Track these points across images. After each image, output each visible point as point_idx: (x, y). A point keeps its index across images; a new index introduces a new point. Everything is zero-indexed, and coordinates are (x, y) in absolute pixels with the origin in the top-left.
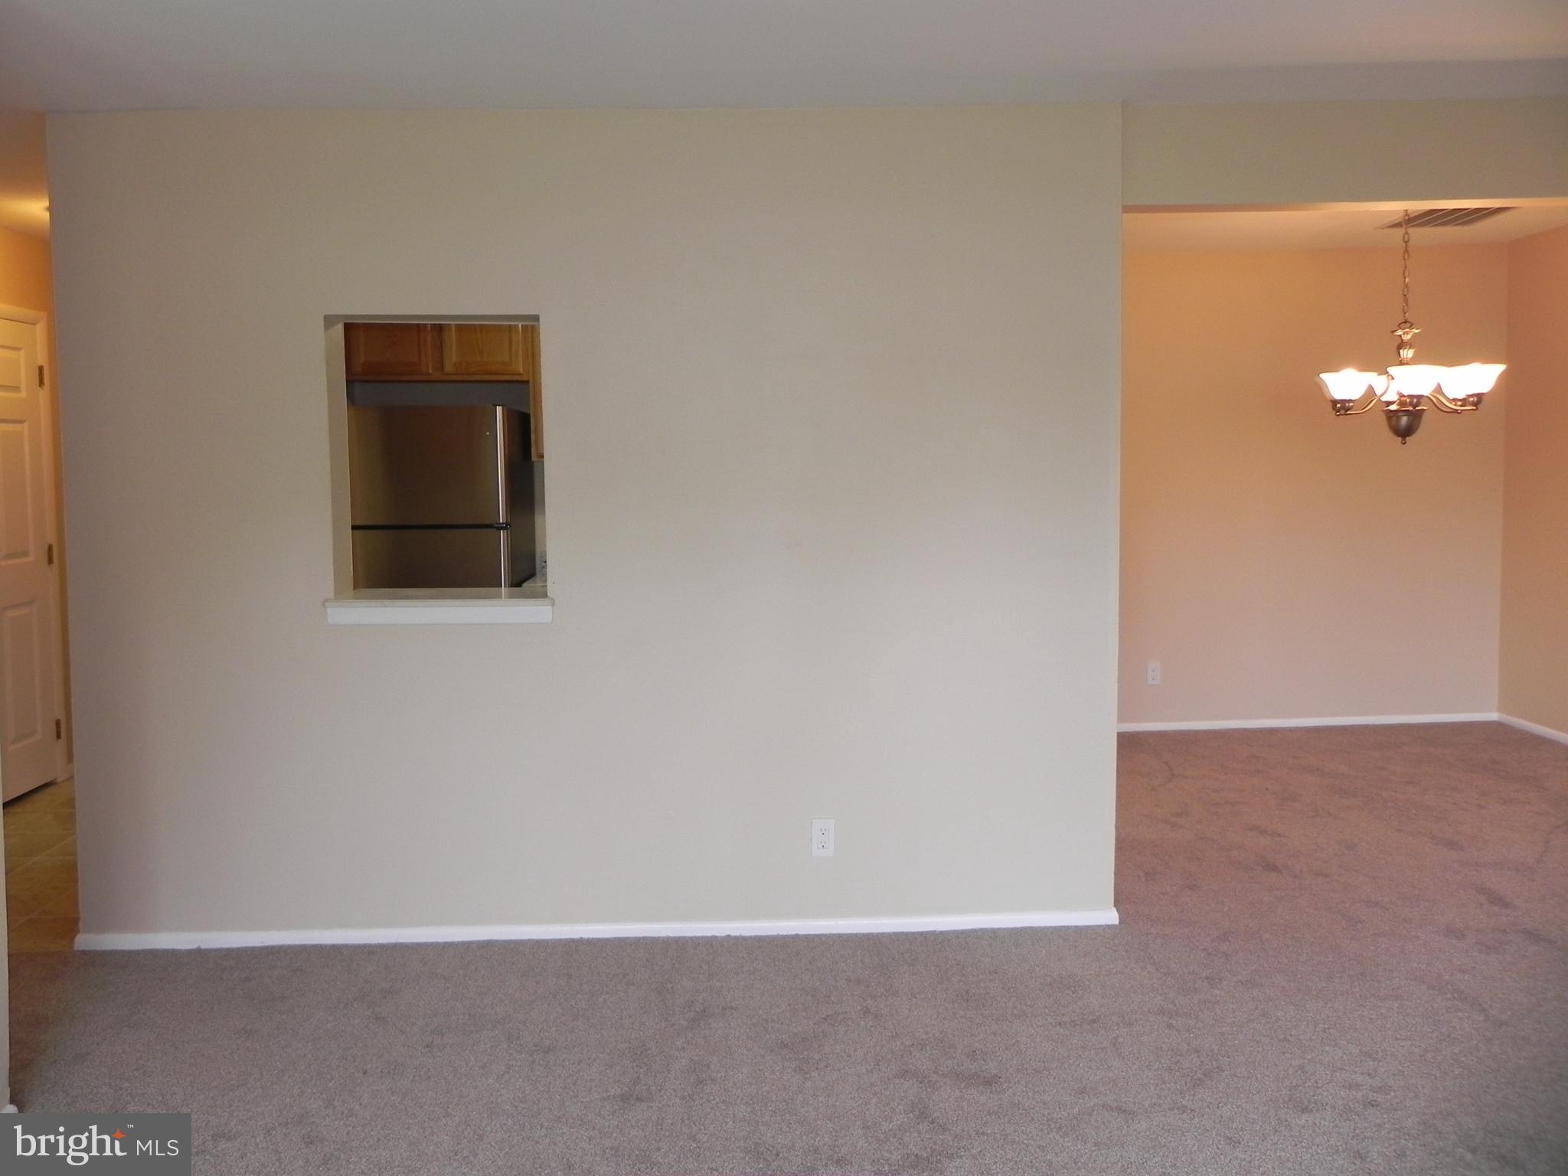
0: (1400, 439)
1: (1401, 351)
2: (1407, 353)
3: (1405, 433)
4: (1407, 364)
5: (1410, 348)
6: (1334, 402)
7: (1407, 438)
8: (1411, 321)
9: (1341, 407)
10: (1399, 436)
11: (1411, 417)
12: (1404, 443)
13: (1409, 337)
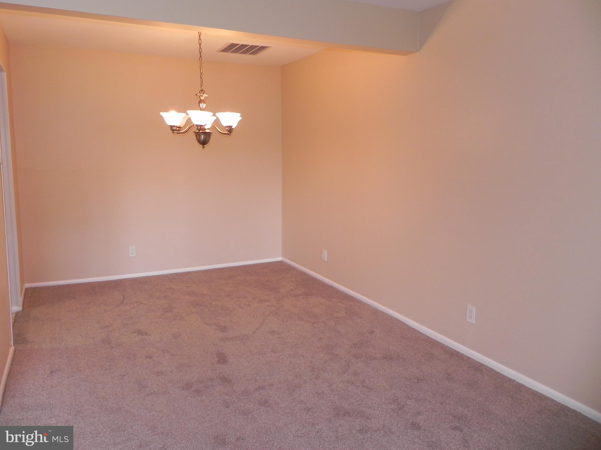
0: (202, 146)
1: (200, 104)
2: (203, 105)
3: (204, 143)
4: (203, 110)
5: (204, 103)
6: (171, 127)
7: (205, 146)
8: (204, 91)
9: (174, 129)
10: (201, 144)
11: (205, 136)
12: (204, 148)
13: (203, 98)
